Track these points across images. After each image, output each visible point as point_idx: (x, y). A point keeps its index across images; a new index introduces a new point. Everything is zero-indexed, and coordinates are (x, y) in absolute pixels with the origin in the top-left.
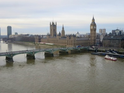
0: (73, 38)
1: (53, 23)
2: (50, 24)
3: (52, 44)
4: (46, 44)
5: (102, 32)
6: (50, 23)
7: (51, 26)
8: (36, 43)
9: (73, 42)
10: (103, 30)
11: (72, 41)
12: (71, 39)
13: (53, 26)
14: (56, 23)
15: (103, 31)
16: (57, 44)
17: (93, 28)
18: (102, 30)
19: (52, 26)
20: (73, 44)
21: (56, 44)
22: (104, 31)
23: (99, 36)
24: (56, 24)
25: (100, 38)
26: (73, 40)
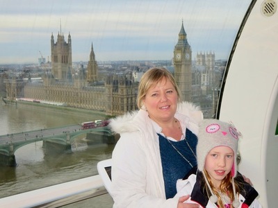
0: (125, 90)
1: (61, 38)
2: (52, 41)
3: (61, 104)
4: (42, 102)
5: (204, 61)
6: (52, 37)
7: (54, 45)
8: (8, 99)
9: (125, 100)
10: (208, 56)
11: (122, 99)
12: (120, 93)
13: (62, 48)
14: (69, 36)
15: (209, 61)
16: (76, 105)
17: (183, 57)
18: (204, 56)
19: (58, 47)
20: (125, 108)
21: (71, 104)
22: (211, 59)
23: (196, 74)
24: (70, 40)
25: (199, 82)
26: (125, 94)
